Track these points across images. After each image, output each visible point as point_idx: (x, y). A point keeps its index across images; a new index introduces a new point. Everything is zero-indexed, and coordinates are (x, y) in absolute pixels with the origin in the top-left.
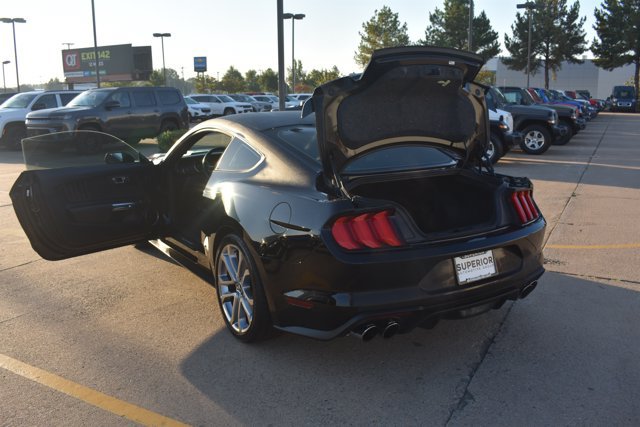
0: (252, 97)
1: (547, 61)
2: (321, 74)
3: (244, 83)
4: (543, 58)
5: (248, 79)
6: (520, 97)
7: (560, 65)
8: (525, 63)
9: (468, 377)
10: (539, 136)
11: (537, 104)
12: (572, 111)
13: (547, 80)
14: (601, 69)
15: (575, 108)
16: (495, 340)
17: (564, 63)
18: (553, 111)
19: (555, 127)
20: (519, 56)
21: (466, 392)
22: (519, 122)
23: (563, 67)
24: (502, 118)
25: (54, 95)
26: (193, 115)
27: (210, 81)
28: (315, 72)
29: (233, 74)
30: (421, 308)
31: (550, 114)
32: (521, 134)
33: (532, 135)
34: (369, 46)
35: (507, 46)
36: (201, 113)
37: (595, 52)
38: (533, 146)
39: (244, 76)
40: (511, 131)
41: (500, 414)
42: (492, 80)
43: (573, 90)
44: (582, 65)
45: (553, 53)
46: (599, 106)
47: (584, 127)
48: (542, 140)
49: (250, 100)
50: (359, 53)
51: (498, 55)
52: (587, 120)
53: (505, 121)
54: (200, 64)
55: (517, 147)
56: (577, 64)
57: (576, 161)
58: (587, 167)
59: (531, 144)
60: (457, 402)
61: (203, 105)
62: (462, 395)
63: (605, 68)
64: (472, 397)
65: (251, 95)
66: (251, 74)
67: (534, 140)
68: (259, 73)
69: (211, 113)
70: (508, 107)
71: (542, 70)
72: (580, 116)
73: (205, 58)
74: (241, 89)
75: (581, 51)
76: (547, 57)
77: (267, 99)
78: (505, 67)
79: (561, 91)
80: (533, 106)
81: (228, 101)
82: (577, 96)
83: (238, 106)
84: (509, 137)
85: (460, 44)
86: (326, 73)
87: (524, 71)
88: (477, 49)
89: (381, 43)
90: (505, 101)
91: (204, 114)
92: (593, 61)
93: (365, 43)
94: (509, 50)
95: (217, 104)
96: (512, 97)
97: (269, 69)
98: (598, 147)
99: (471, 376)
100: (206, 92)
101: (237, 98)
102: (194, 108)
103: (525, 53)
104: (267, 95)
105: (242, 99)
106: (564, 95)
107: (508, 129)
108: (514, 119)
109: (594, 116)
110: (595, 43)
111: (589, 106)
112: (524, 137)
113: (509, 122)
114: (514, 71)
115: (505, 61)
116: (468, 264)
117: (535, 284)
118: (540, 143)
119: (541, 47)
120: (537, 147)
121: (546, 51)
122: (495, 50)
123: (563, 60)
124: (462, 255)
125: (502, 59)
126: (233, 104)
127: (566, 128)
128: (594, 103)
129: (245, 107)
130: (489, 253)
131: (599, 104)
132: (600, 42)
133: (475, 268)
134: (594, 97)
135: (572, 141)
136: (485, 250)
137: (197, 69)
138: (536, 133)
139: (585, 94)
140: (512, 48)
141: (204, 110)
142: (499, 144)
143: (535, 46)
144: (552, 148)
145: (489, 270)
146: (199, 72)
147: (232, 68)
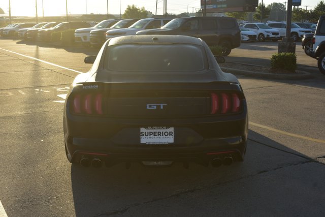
25: (160, 21)
26: (266, 37)
36: (271, 36)
61: (275, 30)
69: (279, 36)
91: (274, 36)
102: (267, 32)
116: (151, 134)
124: (146, 127)
129: (306, 31)
130: (172, 129)
133: (157, 137)
136: (168, 127)
141: (274, 33)
145: (171, 140)
147: (322, 3)
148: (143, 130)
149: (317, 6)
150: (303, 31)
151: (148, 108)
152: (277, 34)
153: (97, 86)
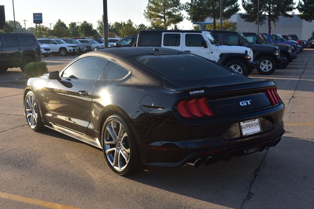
0: (77, 40)
1: (270, 16)
2: (121, 25)
3: (69, 31)
4: (267, 14)
5: (71, 29)
6: (256, 39)
7: (277, 18)
8: (255, 17)
9: (249, 186)
10: (269, 63)
11: (267, 43)
12: (288, 48)
13: (270, 28)
14: (304, 21)
15: (290, 46)
16: (260, 169)
17: (281, 17)
18: (277, 47)
19: (279, 57)
20: (252, 13)
21: (250, 192)
22: (256, 54)
23: (280, 19)
24: (246, 52)
27: (44, 29)
28: (117, 24)
29: (60, 25)
30: (225, 148)
31: (275, 49)
32: (258, 62)
33: (264, 62)
34: (154, 6)
35: (244, 6)
37: (300, 10)
38: (265, 69)
39: (68, 26)
40: (252, 60)
41: (269, 201)
42: (234, 28)
43: (287, 35)
44: (292, 18)
45: (273, 11)
46: (304, 45)
47: (296, 57)
48: (271, 65)
49: (76, 43)
50: (147, 11)
51: (238, 12)
52: (297, 53)
53: (248, 54)
54: (38, 18)
55: (255, 71)
56: (288, 18)
57: (293, 78)
58: (299, 81)
59: (264, 68)
60: (246, 197)
61: (45, 46)
62: (247, 194)
63: (306, 20)
64: (253, 194)
65: (77, 39)
66: (73, 25)
67: (266, 66)
68: (77, 24)
69: (50, 51)
70: (249, 45)
71: (267, 21)
72: (293, 51)
73: (41, 14)
74: (68, 35)
75: (291, 9)
76: (269, 13)
77: (88, 42)
78: (243, 20)
79: (280, 35)
80: (264, 45)
81: (62, 43)
82: (290, 38)
83: (68, 46)
84: (251, 63)
85: (213, 5)
86: (125, 24)
87: (255, 22)
88: (224, 8)
89: (162, 4)
90: (247, 42)
91: (46, 52)
92: (299, 15)
93: (151, 5)
94: (245, 9)
95: (54, 45)
96: (250, 39)
97: (85, 22)
98: (305, 69)
99: (251, 186)
100: (42, 37)
101: (67, 41)
103: (256, 10)
104: (87, 39)
105: (71, 42)
106: (281, 37)
107: (251, 59)
108: (253, 52)
109: (301, 50)
110: (300, 4)
111: (297, 44)
112: (260, 63)
113: (251, 55)
114: (249, 23)
115: (242, 16)
116: (247, 126)
117: (280, 139)
118: (269, 68)
119: (265, 7)
120: (268, 70)
121: (269, 9)
122: (236, 9)
123: (280, 15)
124: (243, 121)
125: (241, 14)
126: (65, 45)
127: (285, 58)
128: (300, 43)
129: (73, 47)
130: (257, 120)
131: (303, 43)
132: (303, 3)
133: (251, 128)
134: (300, 39)
135: (288, 66)
136: (255, 119)
137: (35, 22)
138: (267, 61)
139: (295, 37)
140: (247, 7)
141: (46, 49)
142: (245, 68)
143: (262, 6)
144: (276, 71)
145: (257, 129)
146: (37, 23)
147: (59, 21)
148: (242, 124)
149: (55, 24)
150: (71, 46)
151: (241, 104)
152: (49, 50)
153: (203, 91)
